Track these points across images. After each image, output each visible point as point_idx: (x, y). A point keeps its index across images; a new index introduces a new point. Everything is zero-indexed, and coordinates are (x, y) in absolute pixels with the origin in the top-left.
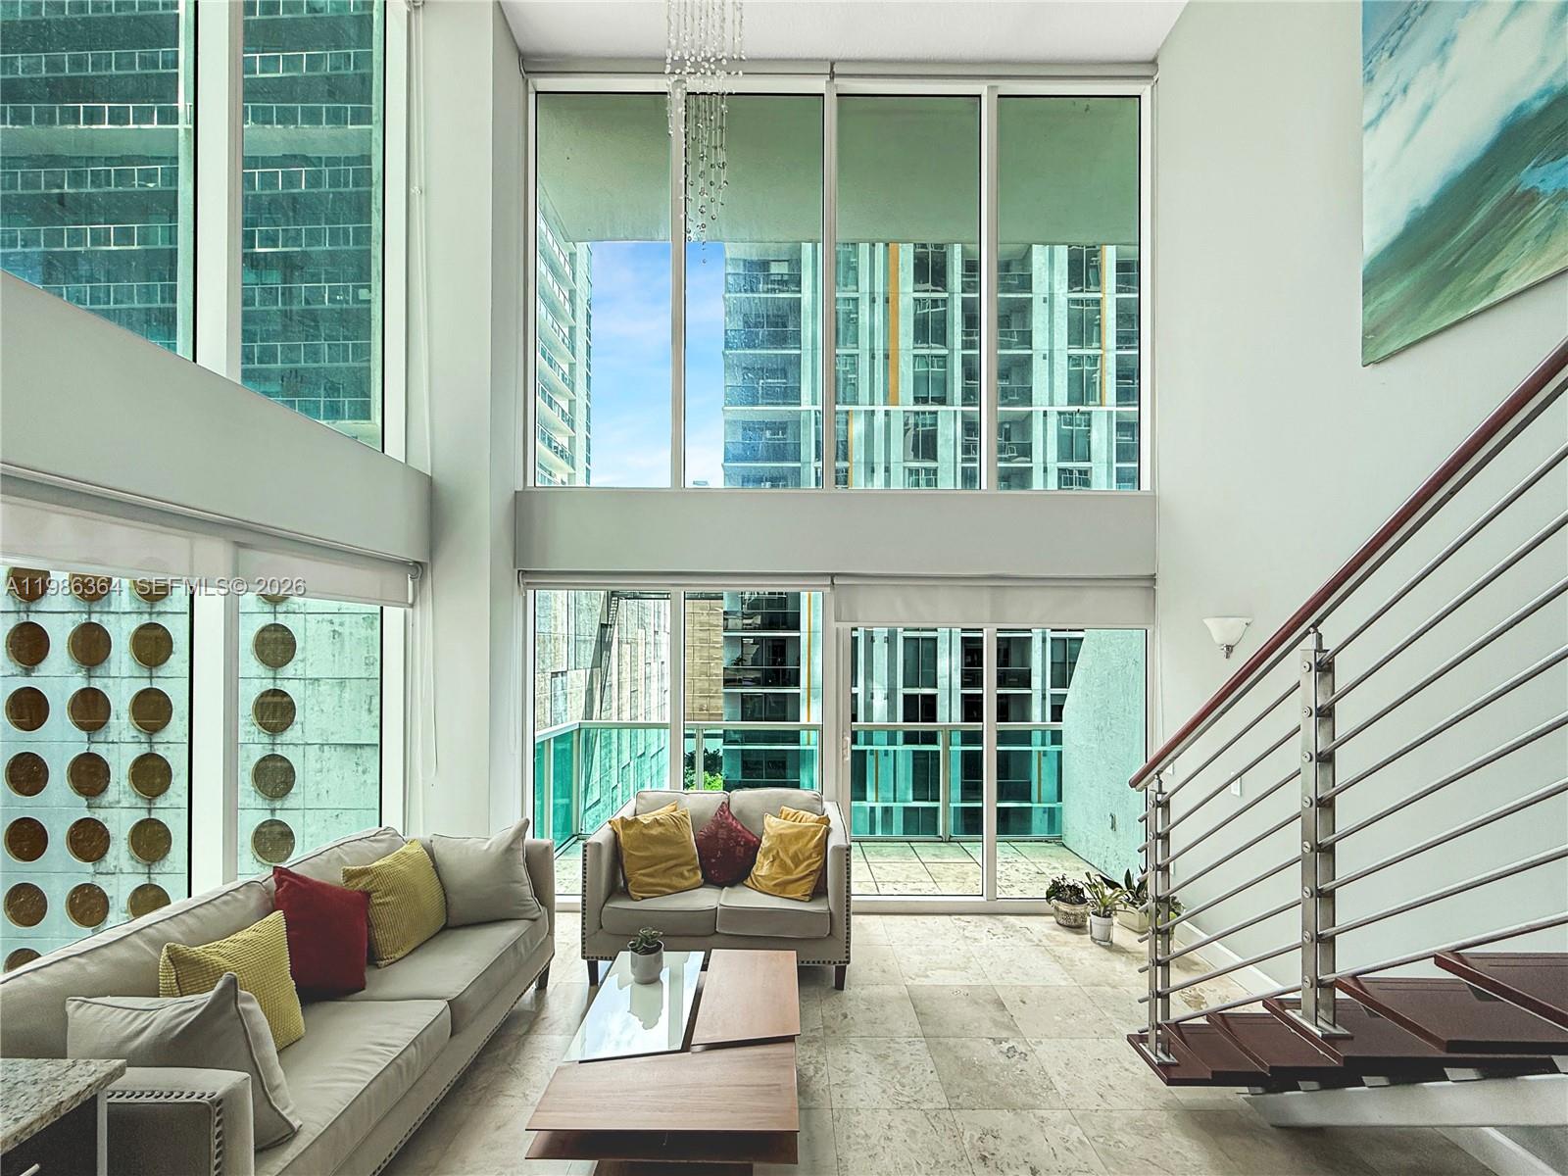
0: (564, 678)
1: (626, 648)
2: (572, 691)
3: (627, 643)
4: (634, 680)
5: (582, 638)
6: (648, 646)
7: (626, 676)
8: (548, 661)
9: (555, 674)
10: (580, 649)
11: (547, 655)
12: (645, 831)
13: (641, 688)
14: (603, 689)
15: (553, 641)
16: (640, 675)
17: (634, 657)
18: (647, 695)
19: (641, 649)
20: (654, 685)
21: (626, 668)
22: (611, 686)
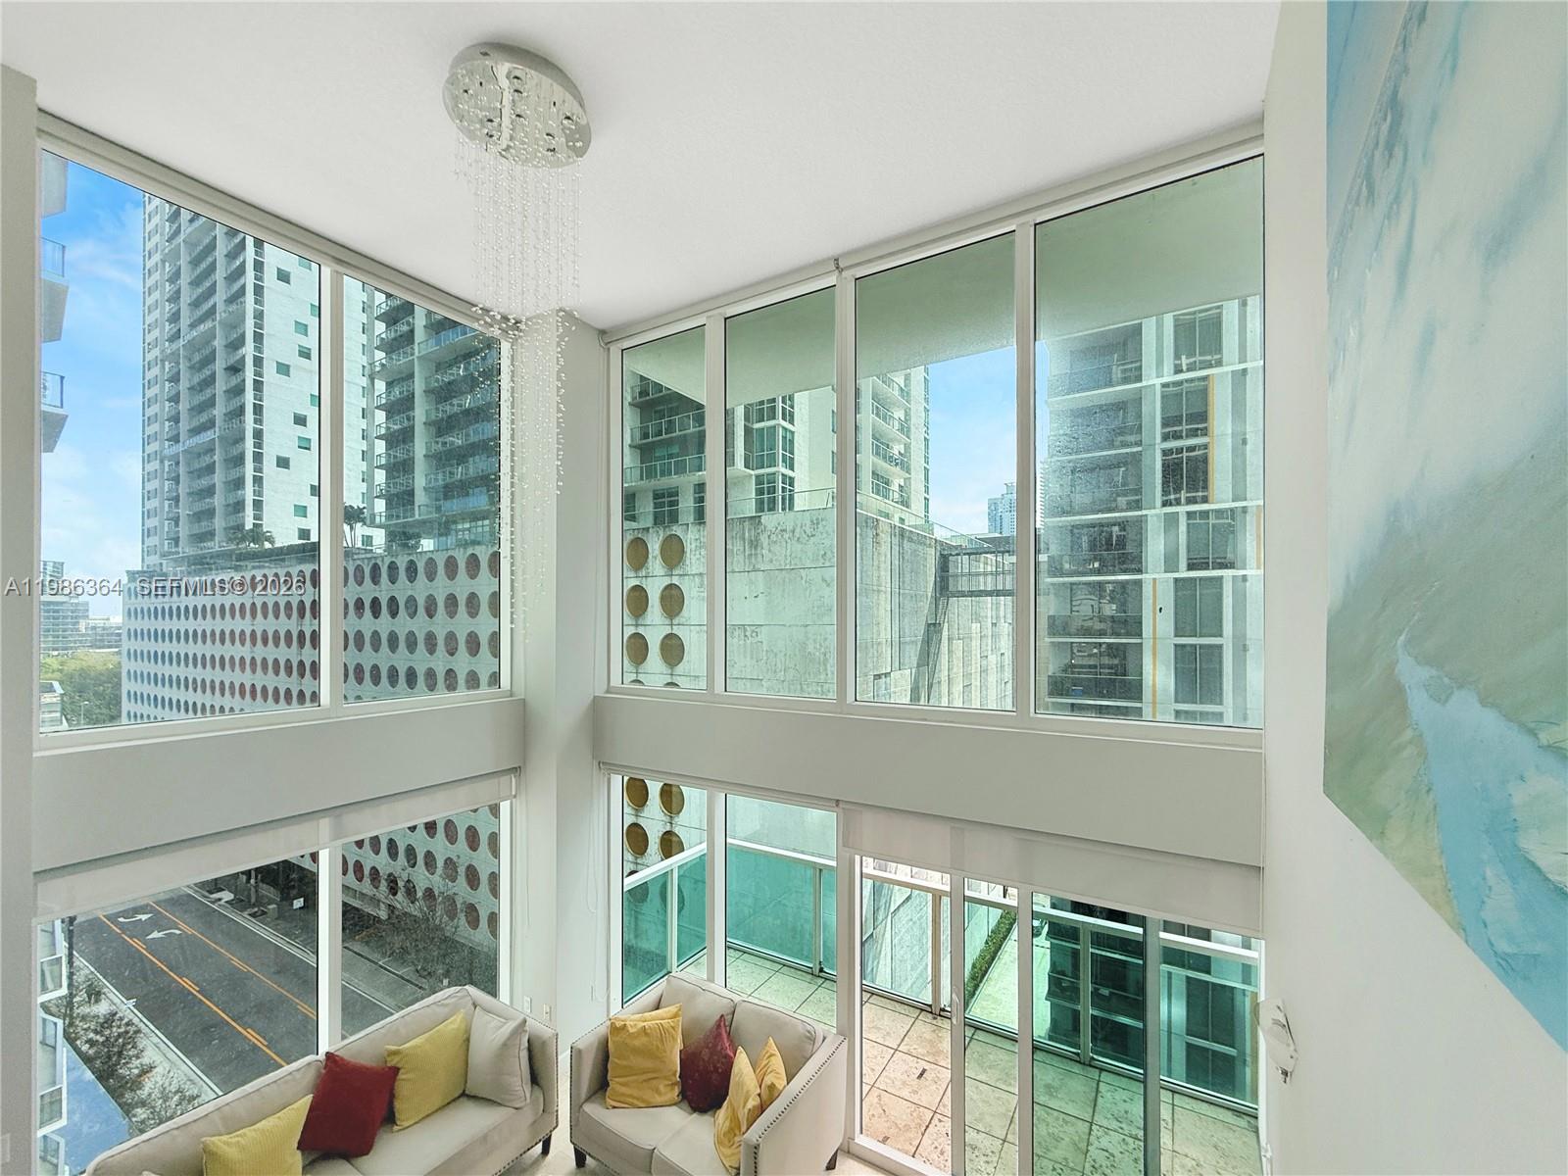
0: (888, 679)
1: (958, 644)
2: (897, 690)
3: (959, 639)
4: (967, 675)
5: (908, 639)
6: (984, 640)
7: (958, 670)
8: (870, 665)
9: (878, 677)
10: (904, 651)
11: (869, 661)
12: (628, 1041)
13: (976, 683)
14: (930, 686)
15: (875, 646)
16: (975, 669)
17: (967, 652)
18: (983, 688)
19: (975, 643)
20: (992, 678)
21: (957, 664)
22: (939, 682)
